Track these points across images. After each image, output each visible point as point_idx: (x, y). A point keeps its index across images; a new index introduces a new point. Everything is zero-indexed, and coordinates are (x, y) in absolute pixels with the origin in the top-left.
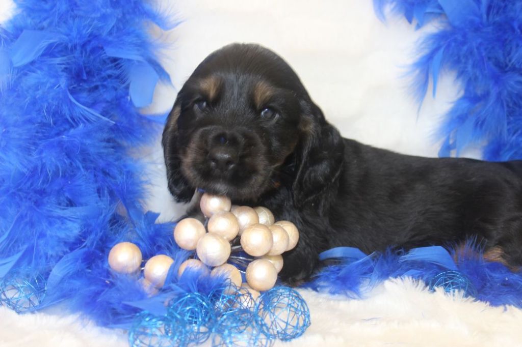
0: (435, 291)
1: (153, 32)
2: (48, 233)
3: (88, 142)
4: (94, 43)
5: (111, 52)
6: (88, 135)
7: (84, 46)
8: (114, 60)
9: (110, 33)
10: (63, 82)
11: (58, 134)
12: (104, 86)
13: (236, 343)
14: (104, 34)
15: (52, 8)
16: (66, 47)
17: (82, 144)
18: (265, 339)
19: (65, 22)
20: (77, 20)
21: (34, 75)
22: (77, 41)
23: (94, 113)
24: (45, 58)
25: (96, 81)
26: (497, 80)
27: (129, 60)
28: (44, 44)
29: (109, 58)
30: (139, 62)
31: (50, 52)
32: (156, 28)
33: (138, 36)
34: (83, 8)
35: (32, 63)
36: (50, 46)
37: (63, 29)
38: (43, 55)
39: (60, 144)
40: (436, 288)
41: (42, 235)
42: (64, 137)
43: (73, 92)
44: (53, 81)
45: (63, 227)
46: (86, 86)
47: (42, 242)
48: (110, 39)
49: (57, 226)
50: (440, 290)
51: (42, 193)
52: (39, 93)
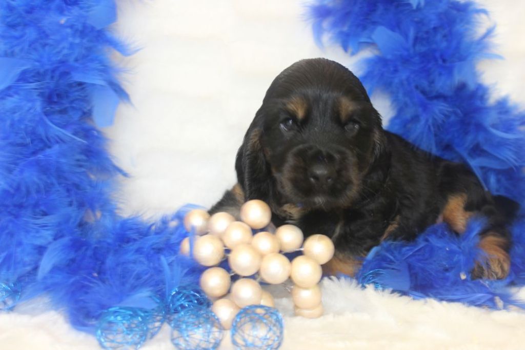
0: (365, 287)
1: (114, 57)
2: (25, 241)
3: (63, 160)
4: (62, 69)
5: (77, 77)
6: (63, 154)
7: (53, 71)
8: (80, 84)
9: (76, 60)
10: (38, 105)
11: (34, 153)
12: (74, 108)
13: (192, 336)
14: (71, 60)
15: (22, 36)
16: (38, 73)
17: (58, 162)
18: (217, 332)
19: (35, 49)
20: (47, 48)
21: (10, 99)
22: (48, 67)
23: (67, 134)
24: (21, 84)
25: (66, 104)
26: (425, 107)
27: (93, 85)
28: (18, 70)
29: (75, 82)
30: (101, 86)
31: (23, 77)
32: (118, 54)
33: (101, 62)
34: (52, 37)
35: (9, 88)
36: (24, 73)
37: (35, 56)
38: (18, 80)
39: (38, 163)
40: (367, 285)
41: (20, 244)
42: (40, 156)
43: (47, 114)
44: (30, 105)
45: (37, 235)
46: (57, 108)
47: (19, 250)
48: (77, 65)
49: (32, 234)
50: (370, 288)
51: (21, 206)
52: (16, 116)
